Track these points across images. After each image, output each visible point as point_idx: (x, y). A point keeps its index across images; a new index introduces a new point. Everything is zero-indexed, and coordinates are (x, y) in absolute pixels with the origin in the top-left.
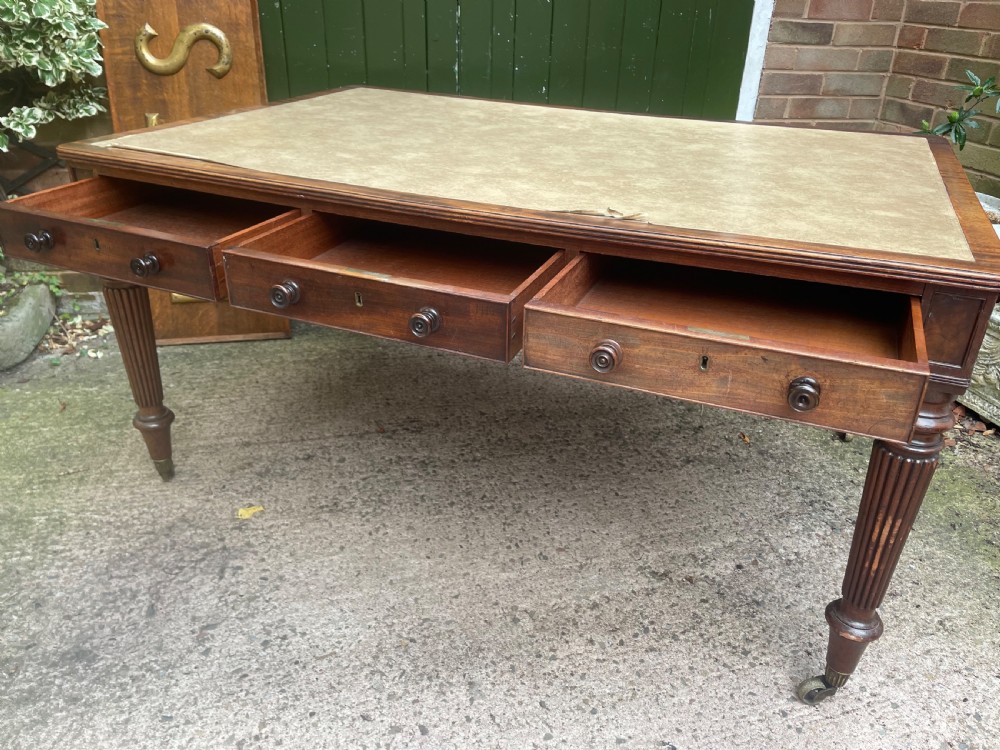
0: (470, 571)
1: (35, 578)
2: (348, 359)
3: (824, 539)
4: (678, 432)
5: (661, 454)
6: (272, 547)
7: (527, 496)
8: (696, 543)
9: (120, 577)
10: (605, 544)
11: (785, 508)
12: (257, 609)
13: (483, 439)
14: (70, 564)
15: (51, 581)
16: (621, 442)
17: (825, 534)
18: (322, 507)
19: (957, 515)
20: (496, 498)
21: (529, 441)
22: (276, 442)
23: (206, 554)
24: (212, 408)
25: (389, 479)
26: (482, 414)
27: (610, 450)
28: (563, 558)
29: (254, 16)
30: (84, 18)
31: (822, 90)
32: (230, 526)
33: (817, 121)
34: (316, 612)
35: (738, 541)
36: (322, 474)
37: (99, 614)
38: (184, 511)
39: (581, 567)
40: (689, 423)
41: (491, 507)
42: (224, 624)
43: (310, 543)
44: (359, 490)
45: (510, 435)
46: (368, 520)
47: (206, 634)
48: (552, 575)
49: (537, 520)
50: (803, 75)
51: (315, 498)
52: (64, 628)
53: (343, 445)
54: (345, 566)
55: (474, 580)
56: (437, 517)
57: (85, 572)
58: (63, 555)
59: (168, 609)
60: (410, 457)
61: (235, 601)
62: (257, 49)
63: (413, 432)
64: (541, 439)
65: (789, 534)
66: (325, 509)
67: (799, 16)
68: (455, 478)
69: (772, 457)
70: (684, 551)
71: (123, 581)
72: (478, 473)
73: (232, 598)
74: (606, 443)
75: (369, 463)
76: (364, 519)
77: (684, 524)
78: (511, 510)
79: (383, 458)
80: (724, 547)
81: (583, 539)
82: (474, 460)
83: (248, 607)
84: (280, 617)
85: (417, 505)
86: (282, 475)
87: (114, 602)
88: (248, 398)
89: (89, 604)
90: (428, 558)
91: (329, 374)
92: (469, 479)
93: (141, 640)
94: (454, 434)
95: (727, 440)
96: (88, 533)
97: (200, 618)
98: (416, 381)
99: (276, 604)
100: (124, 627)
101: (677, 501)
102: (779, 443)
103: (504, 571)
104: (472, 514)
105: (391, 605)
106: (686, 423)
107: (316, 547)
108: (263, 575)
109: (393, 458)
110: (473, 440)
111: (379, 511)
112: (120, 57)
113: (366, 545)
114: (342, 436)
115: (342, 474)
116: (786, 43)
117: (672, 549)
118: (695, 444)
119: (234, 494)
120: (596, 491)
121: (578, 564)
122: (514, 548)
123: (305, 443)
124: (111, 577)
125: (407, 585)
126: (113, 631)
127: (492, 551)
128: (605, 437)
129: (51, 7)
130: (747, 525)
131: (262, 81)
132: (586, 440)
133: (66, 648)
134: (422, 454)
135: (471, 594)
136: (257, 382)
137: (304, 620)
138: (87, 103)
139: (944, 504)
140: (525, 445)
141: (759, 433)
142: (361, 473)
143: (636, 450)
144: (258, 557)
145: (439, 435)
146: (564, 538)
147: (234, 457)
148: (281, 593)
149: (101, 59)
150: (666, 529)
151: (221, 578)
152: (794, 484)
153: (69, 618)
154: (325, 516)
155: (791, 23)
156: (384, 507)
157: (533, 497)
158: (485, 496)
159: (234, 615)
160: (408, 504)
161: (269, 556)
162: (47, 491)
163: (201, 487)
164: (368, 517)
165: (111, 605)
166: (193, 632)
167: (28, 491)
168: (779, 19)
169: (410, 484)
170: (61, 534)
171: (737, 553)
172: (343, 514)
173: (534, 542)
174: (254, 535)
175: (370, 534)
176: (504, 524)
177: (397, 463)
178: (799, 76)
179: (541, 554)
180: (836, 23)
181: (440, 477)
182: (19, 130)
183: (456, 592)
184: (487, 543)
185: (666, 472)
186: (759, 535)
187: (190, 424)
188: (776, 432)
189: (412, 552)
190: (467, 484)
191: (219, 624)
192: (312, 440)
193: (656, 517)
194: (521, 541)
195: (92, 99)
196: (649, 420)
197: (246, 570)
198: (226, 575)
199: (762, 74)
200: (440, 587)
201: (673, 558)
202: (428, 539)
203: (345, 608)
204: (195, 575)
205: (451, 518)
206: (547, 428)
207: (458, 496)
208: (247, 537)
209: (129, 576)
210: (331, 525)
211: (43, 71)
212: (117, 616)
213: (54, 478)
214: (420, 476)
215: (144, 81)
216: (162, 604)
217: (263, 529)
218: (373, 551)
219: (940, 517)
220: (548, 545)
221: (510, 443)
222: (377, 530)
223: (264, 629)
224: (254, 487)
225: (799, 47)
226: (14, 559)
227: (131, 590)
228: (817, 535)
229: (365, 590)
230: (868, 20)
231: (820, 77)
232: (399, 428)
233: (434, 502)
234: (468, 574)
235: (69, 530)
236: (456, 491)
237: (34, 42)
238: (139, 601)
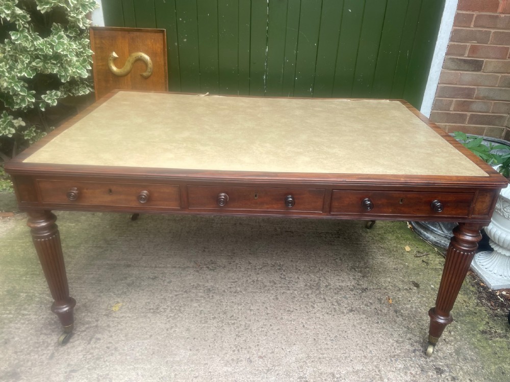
0: (209, 362)
1: (10, 327)
2: (194, 221)
3: (414, 376)
4: (352, 290)
5: (337, 303)
6: (118, 329)
7: (255, 319)
8: (338, 366)
9: (46, 334)
10: (286, 357)
11: (398, 352)
12: (98, 365)
13: (245, 279)
14: (27, 322)
15: (16, 330)
16: (318, 292)
17: (416, 374)
18: (150, 309)
19: (503, 373)
20: (238, 318)
21: (268, 284)
22: (143, 266)
23: (87, 328)
24: (120, 243)
25: (188, 297)
26: (250, 263)
27: (310, 296)
28: (260, 363)
29: (164, 50)
30: (82, 50)
31: (475, 96)
32: (104, 313)
33: (471, 113)
34: (125, 373)
35: (362, 370)
36: (157, 289)
37: (29, 354)
38: (87, 300)
39: (268, 370)
40: (360, 285)
41: (234, 324)
42: (82, 370)
43: (137, 330)
44: (171, 302)
45: (259, 279)
46: (169, 321)
47: (71, 375)
48: (251, 372)
49: (255, 336)
50: (463, 88)
51: (149, 303)
52: (12, 358)
53: (173, 273)
54: (148, 347)
55: (209, 369)
56: (204, 325)
57: (32, 329)
58: (26, 317)
59: (60, 357)
60: (204, 285)
61: (90, 358)
62: (165, 65)
63: (211, 270)
64: (275, 283)
65: (394, 370)
66: (152, 311)
67: (462, 55)
68: (221, 302)
69: (402, 316)
70: (329, 371)
71: (46, 337)
72: (234, 301)
73: (90, 356)
74: (309, 292)
75: (182, 286)
76: (168, 320)
77: (335, 352)
78: (243, 327)
79: (190, 284)
80: (353, 372)
81: (275, 352)
82: (235, 292)
83: (94, 363)
84: (107, 372)
85: (196, 315)
86: (138, 287)
87: (37, 348)
88: (139, 238)
89: (27, 347)
90: (191, 350)
91: (182, 229)
92: (229, 304)
93: (42, 372)
94: (231, 274)
95: (378, 299)
96: (41, 306)
97: (72, 365)
98: (223, 238)
99: (108, 364)
100: (37, 363)
101: (336, 337)
102: (409, 306)
103: (226, 365)
104: (223, 326)
105: (162, 376)
106: (358, 285)
107: (139, 333)
108: (108, 345)
109: (195, 284)
110: (239, 279)
111: (177, 316)
112: (101, 67)
113: (163, 336)
114: (175, 267)
115: (167, 291)
116: (454, 70)
117: (323, 368)
118: (359, 300)
119: (113, 295)
120: (293, 322)
121: (267, 368)
122: (236, 352)
123: (156, 268)
124: (41, 334)
125: (174, 365)
126: (32, 364)
127: (224, 352)
128: (311, 288)
129: (63, 47)
130: (371, 359)
131: (166, 81)
132: (299, 288)
133: (9, 369)
134: (209, 284)
135: (204, 377)
136: (147, 230)
137: (118, 377)
138: (85, 88)
139: (497, 364)
140: (266, 286)
141: (399, 298)
142: (176, 291)
143: (324, 299)
144: (109, 334)
145: (223, 273)
146: (265, 350)
147: (120, 272)
148: (113, 358)
149: (90, 68)
150: (323, 354)
151: (89, 343)
152: (409, 335)
153: (16, 353)
154: (149, 315)
155: (457, 59)
156: (180, 315)
157: (258, 321)
158: (233, 316)
159: (87, 366)
160: (192, 315)
161: (115, 334)
162: (33, 279)
163: (99, 288)
164: (170, 319)
165: (36, 349)
166: (66, 372)
167: (24, 279)
168: (450, 57)
169: (197, 302)
170: (29, 305)
171: (359, 377)
172: (159, 316)
173: (249, 350)
174: (113, 321)
175: (167, 330)
176: (237, 335)
177: (195, 287)
178: (460, 88)
179: (249, 358)
180: (485, 60)
181: (215, 300)
182: (49, 102)
183: (197, 374)
184: (224, 346)
185: (336, 317)
186: (376, 367)
187: (107, 250)
188: (410, 299)
189: (184, 345)
190: (227, 307)
191: (79, 370)
192: (160, 267)
193: (320, 345)
194: (242, 348)
195: (88, 86)
196: (338, 280)
197: (102, 341)
198: (91, 343)
199: (438, 87)
200: (190, 369)
201: (321, 374)
202: (194, 338)
203: (140, 374)
204: (78, 340)
205: (210, 327)
206: (280, 277)
207: (219, 313)
208: (109, 321)
209: (49, 334)
210: (150, 321)
211: (60, 75)
212: (36, 356)
213: (38, 273)
214: (204, 298)
215: (111, 79)
216: (58, 353)
217: (118, 318)
218: (165, 340)
219: (491, 373)
220: (255, 353)
221: (257, 284)
222: (172, 328)
223: (98, 378)
224: (123, 292)
225: (461, 72)
226: (5, 315)
227: (47, 342)
228: (411, 373)
229: (153, 364)
230: (505, 59)
231: (474, 89)
232: (205, 266)
233: (206, 315)
234: (207, 364)
235: (34, 303)
236: (220, 310)
237: (55, 62)
238: (49, 350)
